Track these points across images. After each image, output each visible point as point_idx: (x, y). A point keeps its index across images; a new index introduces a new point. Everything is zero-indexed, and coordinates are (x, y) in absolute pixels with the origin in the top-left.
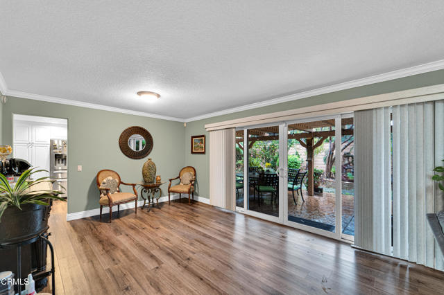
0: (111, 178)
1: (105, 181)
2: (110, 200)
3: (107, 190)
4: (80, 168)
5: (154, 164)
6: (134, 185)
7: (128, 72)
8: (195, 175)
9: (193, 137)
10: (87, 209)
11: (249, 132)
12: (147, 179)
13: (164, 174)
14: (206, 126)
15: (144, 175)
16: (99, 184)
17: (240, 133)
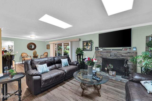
0: (25, 55)
1: (23, 55)
2: (25, 59)
3: (24, 57)
4: (17, 52)
5: (36, 52)
6: (31, 56)
7: (28, 33)
8: (48, 54)
9: (47, 45)
10: (19, 62)
11: (58, 44)
12: (34, 55)
13: (39, 54)
14: (49, 43)
15: (34, 54)
16: (22, 56)
17: (56, 44)
